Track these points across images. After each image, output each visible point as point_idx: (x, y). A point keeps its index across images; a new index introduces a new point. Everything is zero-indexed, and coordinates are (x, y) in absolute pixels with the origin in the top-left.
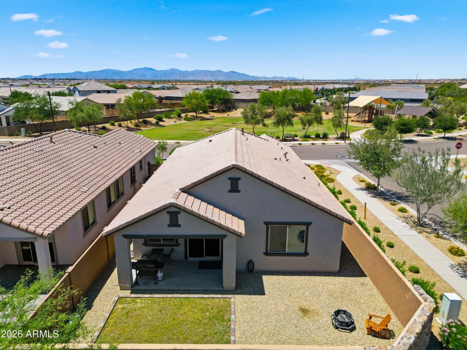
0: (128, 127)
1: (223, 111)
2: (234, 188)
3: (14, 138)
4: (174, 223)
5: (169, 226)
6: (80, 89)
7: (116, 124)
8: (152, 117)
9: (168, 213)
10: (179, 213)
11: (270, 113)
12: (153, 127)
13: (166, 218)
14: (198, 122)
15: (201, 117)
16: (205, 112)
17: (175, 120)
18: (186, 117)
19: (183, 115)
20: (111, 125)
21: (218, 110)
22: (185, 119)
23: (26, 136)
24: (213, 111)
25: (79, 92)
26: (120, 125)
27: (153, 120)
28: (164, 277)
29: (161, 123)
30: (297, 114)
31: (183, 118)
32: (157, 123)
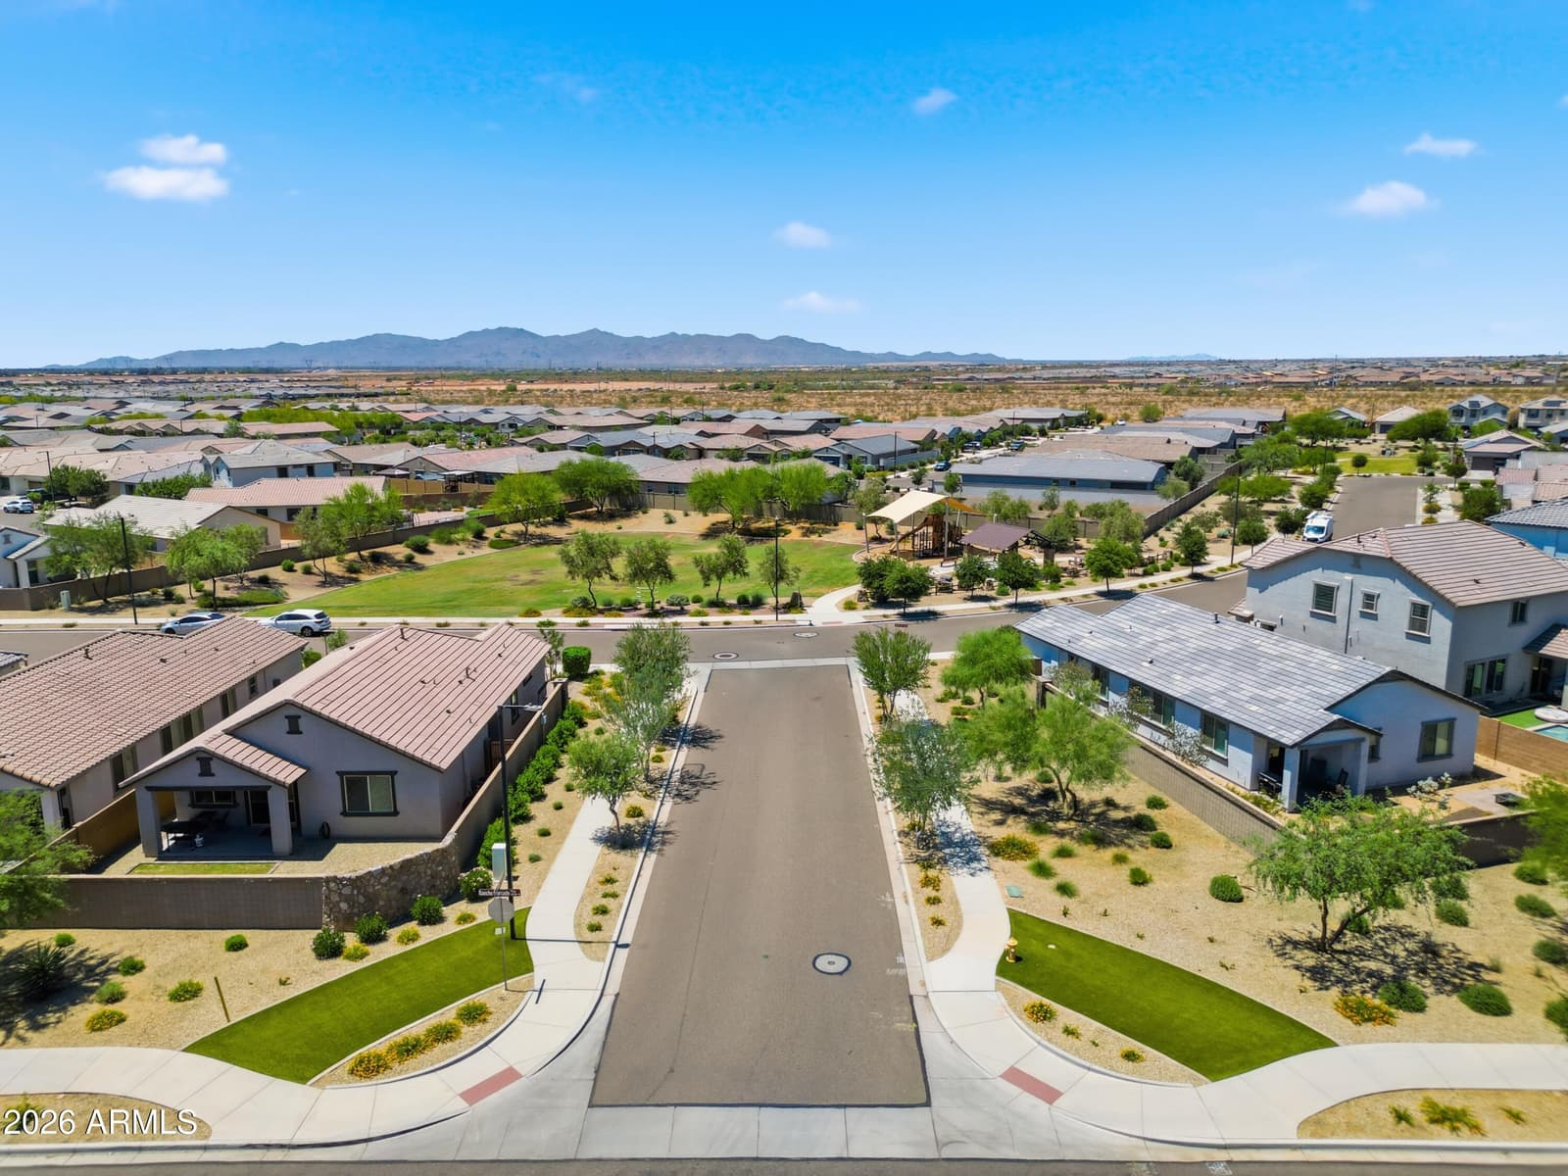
0: (326, 574)
1: (611, 516)
2: (294, 729)
3: (42, 617)
4: (206, 772)
5: (201, 775)
6: (230, 466)
7: (298, 566)
8: (400, 543)
9: (198, 759)
10: (211, 759)
11: (726, 522)
12: (394, 571)
13: (196, 767)
14: (527, 552)
15: (540, 537)
16: (560, 521)
17: (462, 547)
18: (499, 536)
19: (491, 533)
20: (285, 570)
21: (598, 511)
22: (493, 545)
23: (72, 610)
24: (582, 517)
25: (229, 471)
26: (308, 571)
27: (400, 551)
28: (205, 843)
29: (419, 558)
30: (790, 527)
31: (487, 542)
32: (410, 559)
